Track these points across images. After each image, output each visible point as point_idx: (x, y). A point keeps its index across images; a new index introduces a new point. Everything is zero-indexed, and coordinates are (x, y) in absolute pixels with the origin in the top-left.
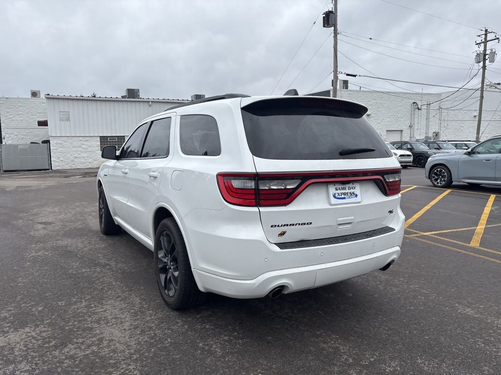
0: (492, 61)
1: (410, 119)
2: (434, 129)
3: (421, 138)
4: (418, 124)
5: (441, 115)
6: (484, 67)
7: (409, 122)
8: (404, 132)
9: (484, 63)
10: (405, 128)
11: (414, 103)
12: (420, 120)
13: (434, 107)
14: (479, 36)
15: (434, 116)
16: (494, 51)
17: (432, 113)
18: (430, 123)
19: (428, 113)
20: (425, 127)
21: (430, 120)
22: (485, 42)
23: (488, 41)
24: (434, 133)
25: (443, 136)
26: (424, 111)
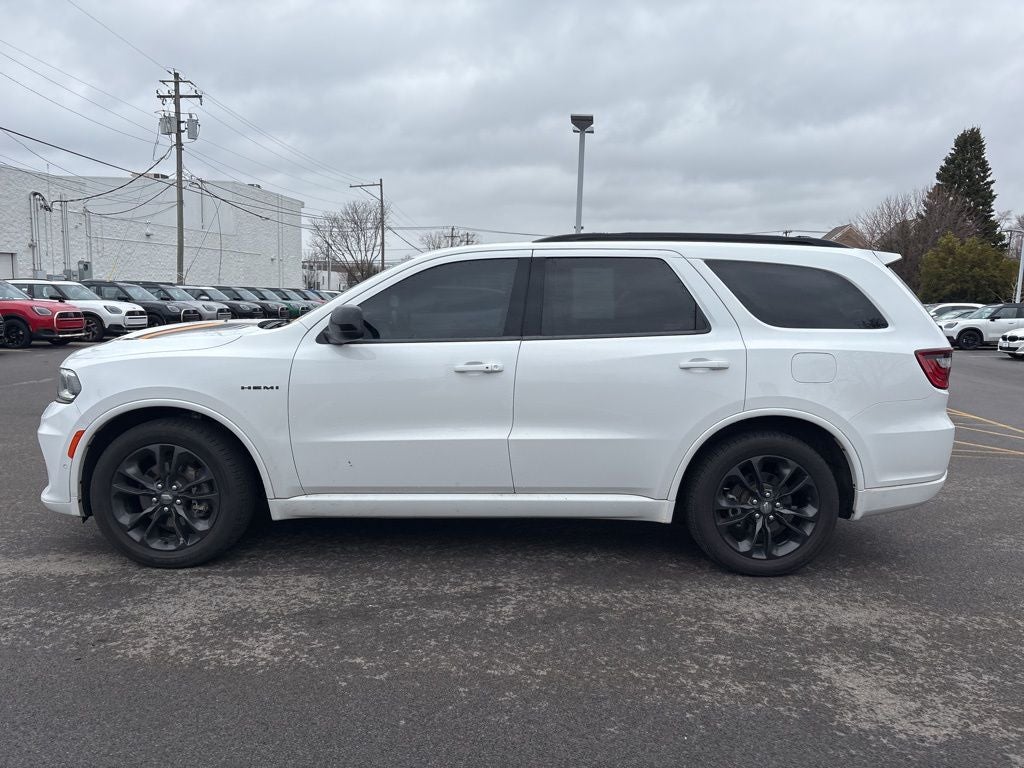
0: (193, 136)
1: (29, 229)
2: (79, 255)
3: (56, 274)
4: (47, 241)
5: (90, 227)
6: (179, 145)
7: (27, 234)
8: (18, 258)
9: (179, 138)
10: (20, 248)
11: (35, 194)
12: (49, 232)
13: (75, 208)
14: (163, 82)
15: (77, 227)
16: (194, 118)
17: (73, 221)
18: (71, 243)
19: (64, 219)
20: (61, 249)
21: (71, 235)
22: (177, 97)
23: (182, 97)
24: (80, 262)
25: (98, 272)
26: (56, 215)
